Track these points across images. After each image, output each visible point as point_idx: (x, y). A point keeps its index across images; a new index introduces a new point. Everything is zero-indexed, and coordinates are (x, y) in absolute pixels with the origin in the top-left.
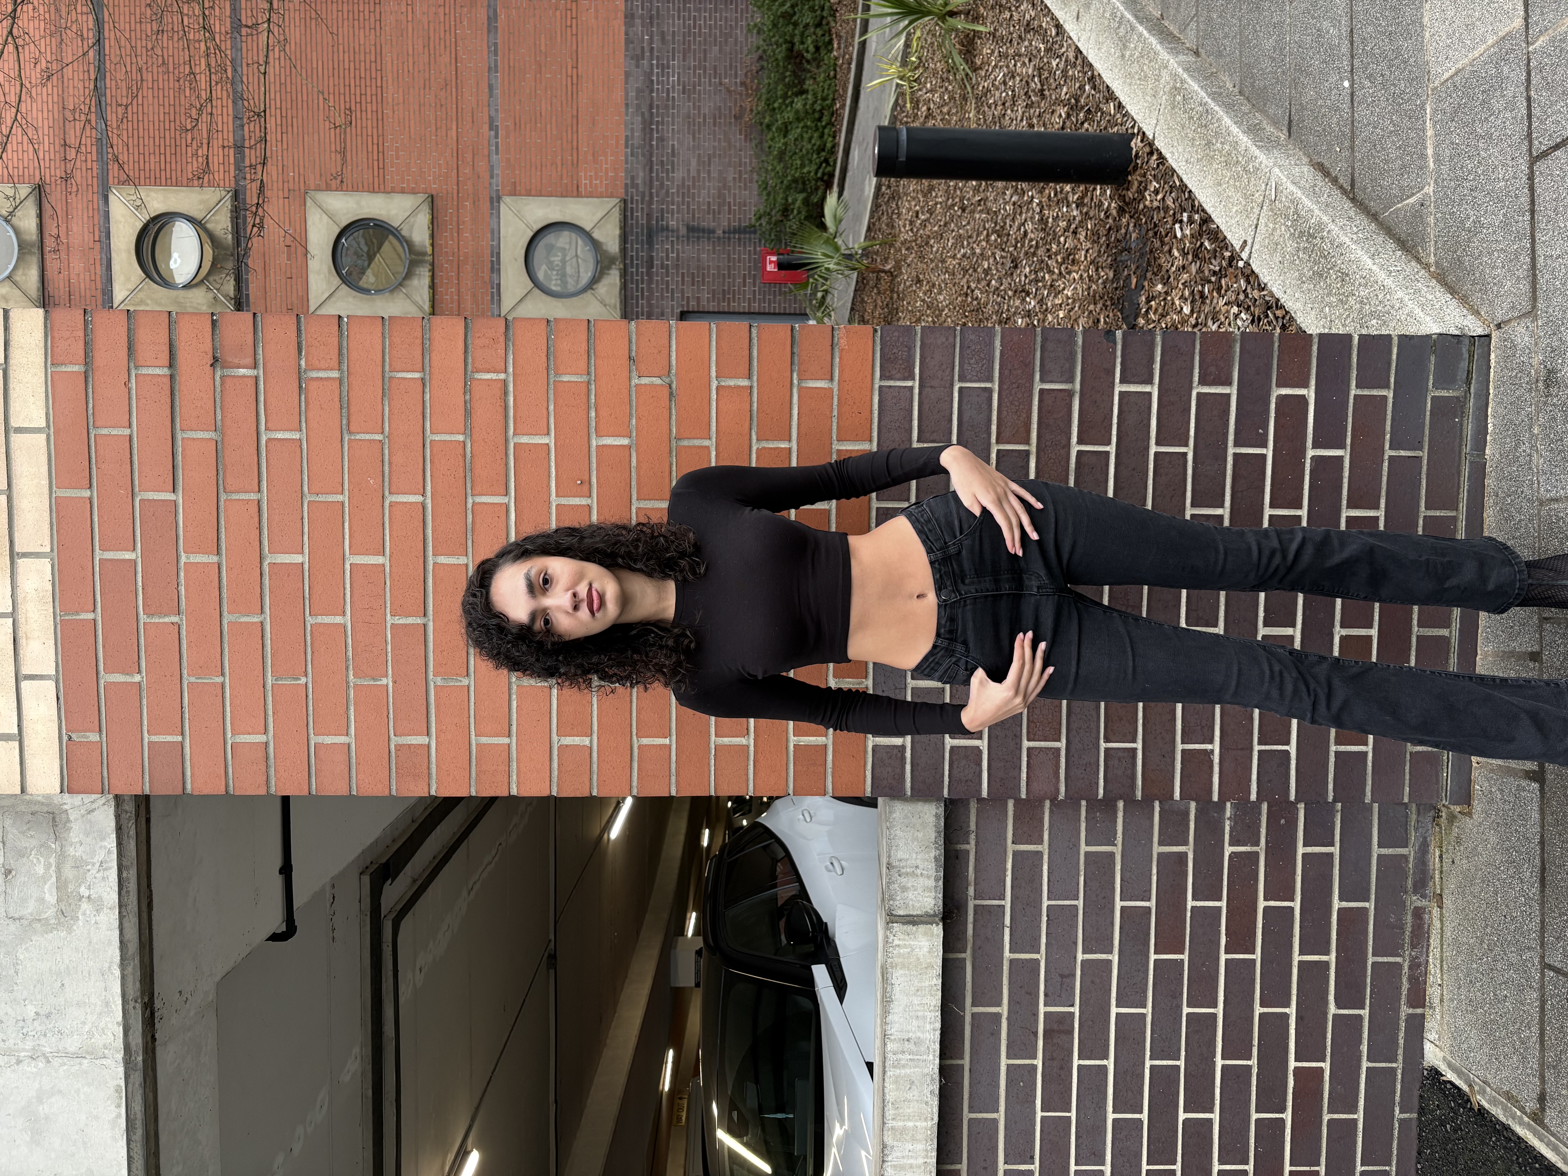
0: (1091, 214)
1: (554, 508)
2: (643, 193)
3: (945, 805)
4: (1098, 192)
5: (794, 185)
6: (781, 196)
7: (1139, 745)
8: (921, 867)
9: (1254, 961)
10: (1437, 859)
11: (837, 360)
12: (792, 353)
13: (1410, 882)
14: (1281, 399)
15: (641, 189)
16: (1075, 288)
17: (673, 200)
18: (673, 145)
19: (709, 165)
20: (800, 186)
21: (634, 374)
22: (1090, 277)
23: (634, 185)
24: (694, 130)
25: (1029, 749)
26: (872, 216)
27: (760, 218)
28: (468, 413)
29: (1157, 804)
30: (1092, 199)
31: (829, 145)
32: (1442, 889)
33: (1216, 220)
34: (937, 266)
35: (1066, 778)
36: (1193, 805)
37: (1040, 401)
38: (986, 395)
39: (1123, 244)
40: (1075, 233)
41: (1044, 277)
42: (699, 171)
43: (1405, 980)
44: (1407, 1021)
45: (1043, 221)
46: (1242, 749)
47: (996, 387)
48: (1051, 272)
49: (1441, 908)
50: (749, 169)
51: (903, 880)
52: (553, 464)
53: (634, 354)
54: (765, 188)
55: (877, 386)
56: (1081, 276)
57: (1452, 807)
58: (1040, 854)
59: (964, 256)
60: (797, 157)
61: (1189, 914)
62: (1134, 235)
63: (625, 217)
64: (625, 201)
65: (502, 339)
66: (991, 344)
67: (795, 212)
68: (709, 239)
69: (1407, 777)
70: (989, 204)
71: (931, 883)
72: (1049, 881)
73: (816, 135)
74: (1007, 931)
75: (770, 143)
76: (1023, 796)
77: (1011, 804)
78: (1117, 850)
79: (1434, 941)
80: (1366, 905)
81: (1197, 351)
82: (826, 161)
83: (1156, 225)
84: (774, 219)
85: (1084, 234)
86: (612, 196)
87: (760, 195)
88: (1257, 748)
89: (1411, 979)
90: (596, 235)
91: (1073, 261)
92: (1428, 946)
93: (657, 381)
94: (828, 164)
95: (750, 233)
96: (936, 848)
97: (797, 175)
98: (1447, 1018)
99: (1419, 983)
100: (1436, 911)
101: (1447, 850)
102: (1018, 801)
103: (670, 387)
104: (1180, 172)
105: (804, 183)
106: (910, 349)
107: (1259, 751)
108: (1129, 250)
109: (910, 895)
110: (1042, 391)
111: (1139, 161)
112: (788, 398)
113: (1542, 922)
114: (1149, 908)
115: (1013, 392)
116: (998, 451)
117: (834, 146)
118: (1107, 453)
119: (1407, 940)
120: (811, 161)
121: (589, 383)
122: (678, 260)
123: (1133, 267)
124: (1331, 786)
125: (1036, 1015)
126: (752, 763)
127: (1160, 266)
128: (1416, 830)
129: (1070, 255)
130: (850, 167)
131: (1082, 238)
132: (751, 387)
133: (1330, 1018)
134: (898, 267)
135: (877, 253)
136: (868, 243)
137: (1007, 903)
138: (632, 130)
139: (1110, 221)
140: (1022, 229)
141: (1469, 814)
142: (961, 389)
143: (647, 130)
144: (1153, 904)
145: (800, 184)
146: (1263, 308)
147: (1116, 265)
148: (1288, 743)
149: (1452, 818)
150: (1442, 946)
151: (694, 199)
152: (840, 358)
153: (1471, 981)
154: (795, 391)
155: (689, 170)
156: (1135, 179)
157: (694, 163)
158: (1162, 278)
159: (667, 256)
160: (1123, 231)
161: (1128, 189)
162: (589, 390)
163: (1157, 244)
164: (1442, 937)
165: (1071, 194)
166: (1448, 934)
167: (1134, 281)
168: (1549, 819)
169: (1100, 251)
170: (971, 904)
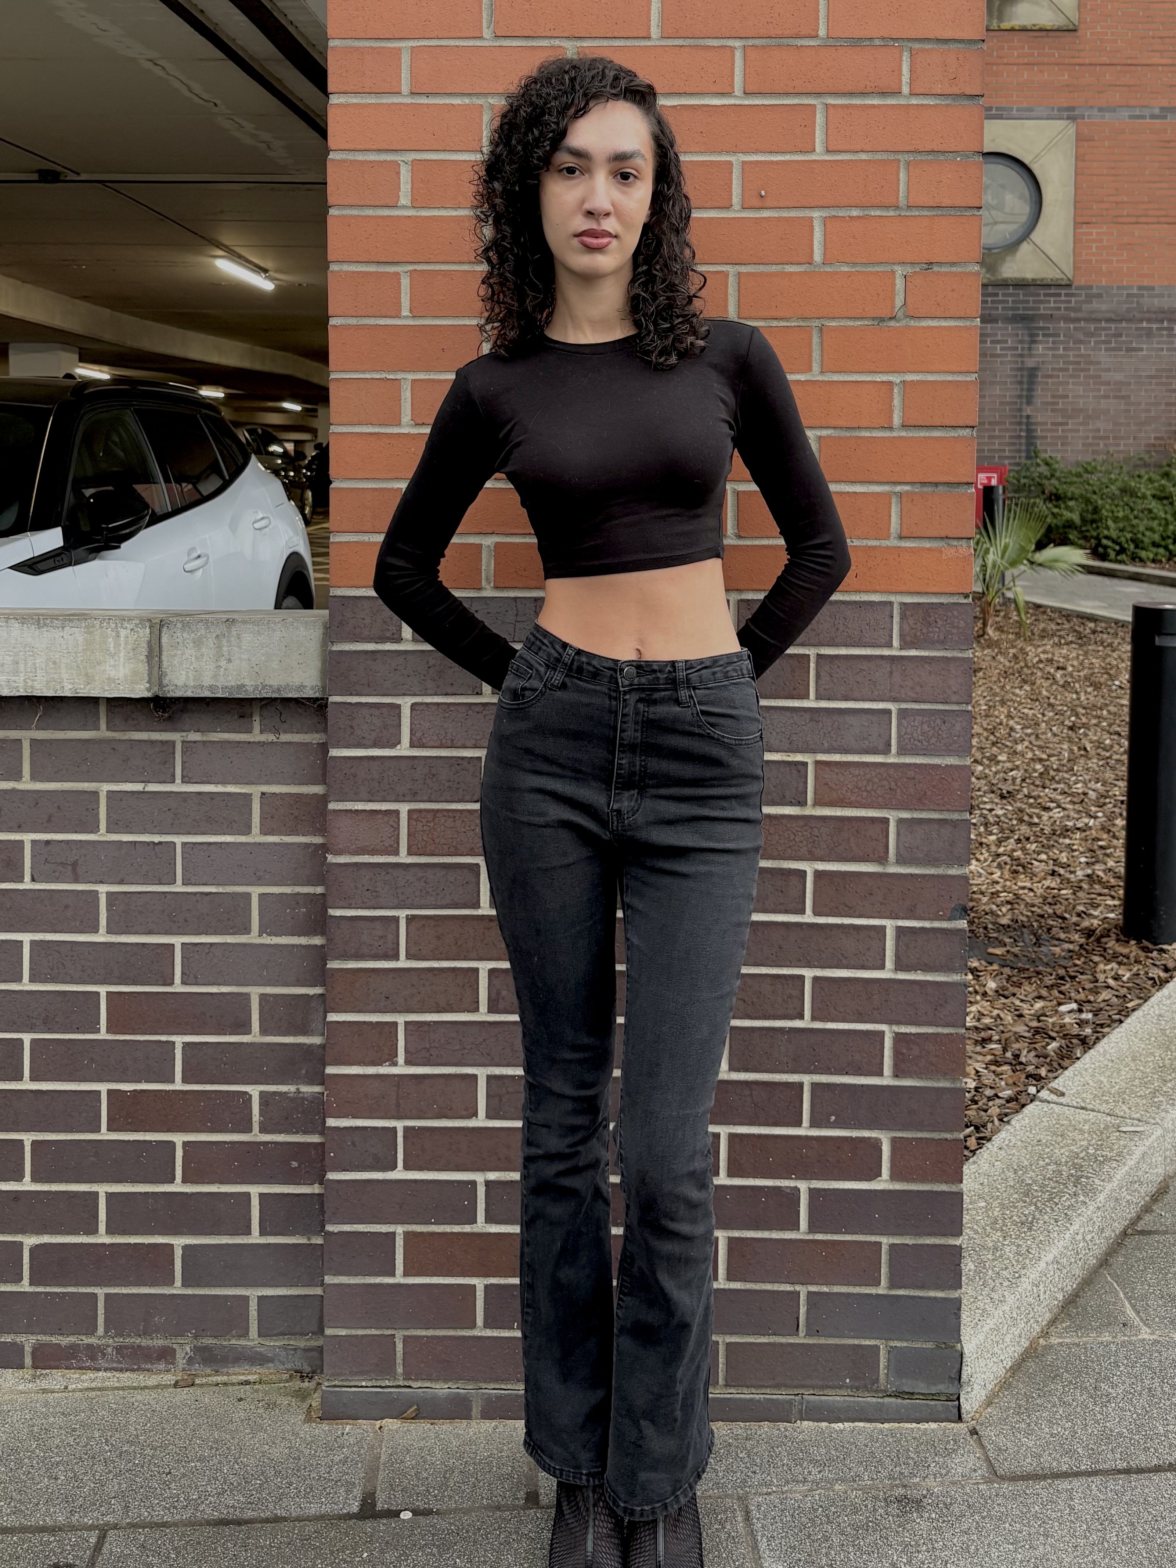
0: (1080, 894)
1: (728, 158)
2: (1079, 310)
3: (317, 699)
4: (1110, 902)
5: (1090, 508)
6: (1077, 492)
7: (403, 963)
8: (230, 666)
9: (98, 1130)
10: (243, 1378)
11: (927, 544)
12: (936, 484)
13: (209, 1341)
14: (876, 1145)
15: (1084, 306)
16: (980, 876)
17: (1071, 349)
18: (1141, 349)
19: (1115, 397)
20: (1089, 517)
21: (909, 269)
22: (995, 894)
23: (1090, 298)
24: (1161, 377)
25: (397, 812)
26: (1054, 610)
27: (1047, 464)
28: (856, 42)
29: (318, 990)
30: (1100, 895)
31: (1143, 554)
32: (201, 1385)
33: (1087, 1055)
34: (995, 695)
35: (356, 864)
36: (317, 1040)
37: (873, 820)
38: (881, 747)
39: (1044, 936)
40: (1053, 873)
41: (991, 834)
42: (1109, 383)
43: (72, 1339)
44: (14, 1344)
45: (1066, 832)
46: (398, 1105)
47: (891, 760)
48: (999, 842)
49: (176, 1385)
50: (1111, 449)
51: (211, 642)
52: (787, 157)
53: (936, 269)
54: (1087, 471)
55: (892, 598)
56: (998, 883)
57: (317, 1395)
58: (247, 831)
59: (1012, 729)
60: (1128, 511)
61: (164, 1038)
62: (1057, 950)
63: (1049, 286)
64: (1069, 286)
65: (956, 90)
66: (949, 752)
67: (1056, 510)
68: (1020, 397)
69: (360, 1332)
70: (1082, 761)
71: (207, 681)
72: (210, 844)
73: (1157, 537)
74: (138, 787)
75: (1146, 477)
76: (332, 806)
77: (318, 789)
78: (253, 938)
79: (127, 1378)
80: (178, 1282)
81: (940, 1030)
82: (1123, 550)
83: (1073, 978)
84: (1045, 482)
85: (1053, 885)
86: (1075, 268)
87: (1078, 464)
88: (400, 1125)
89: (73, 1347)
90: (1025, 247)
91: (1016, 872)
92: (121, 1370)
93: (899, 301)
94: (1118, 553)
95: (1028, 451)
96: (256, 687)
97: (1104, 512)
98: (21, 1399)
99: (68, 1359)
100: (170, 1379)
101: (257, 1391)
102: (323, 800)
103: (891, 319)
104: (1146, 1007)
105: (1093, 521)
106: (942, 643)
107: (394, 1129)
108: (1038, 943)
109: (190, 652)
110: (886, 821)
111: (1155, 954)
112: (876, 478)
113: (165, 1525)
114: (171, 983)
115: (885, 783)
116: (805, 764)
117: (1141, 560)
118: (802, 911)
119: (129, 1341)
120: (1121, 530)
121: (897, 207)
122: (993, 356)
123: (1016, 950)
124: (347, 1228)
125: (20, 828)
126: (377, 430)
127: (1019, 985)
128: (284, 1348)
129: (1024, 867)
130: (1115, 581)
131: (1047, 883)
132: (891, 428)
133: (18, 1238)
134: (991, 644)
135: (1007, 617)
136: (1021, 605)
137: (178, 787)
138: (1161, 296)
139: (1075, 919)
140: (1053, 805)
141: (308, 1419)
142: (888, 712)
143: (1161, 316)
144: (178, 987)
145: (1094, 516)
146: (976, 1121)
147: (1016, 928)
148: (407, 1167)
149: (302, 1395)
150: (122, 1389)
151: (1072, 376)
152: (929, 549)
153: (74, 1430)
154: (886, 488)
155: (1109, 370)
156: (1132, 949)
157: (1119, 377)
158: (1004, 989)
159: (998, 342)
160: (1062, 936)
161: (1118, 940)
162: (887, 207)
163: (1049, 980)
164: (135, 1388)
165: (1103, 867)
166: (139, 1396)
167: (998, 951)
168: (310, 1528)
169: (1033, 906)
170: (176, 737)
